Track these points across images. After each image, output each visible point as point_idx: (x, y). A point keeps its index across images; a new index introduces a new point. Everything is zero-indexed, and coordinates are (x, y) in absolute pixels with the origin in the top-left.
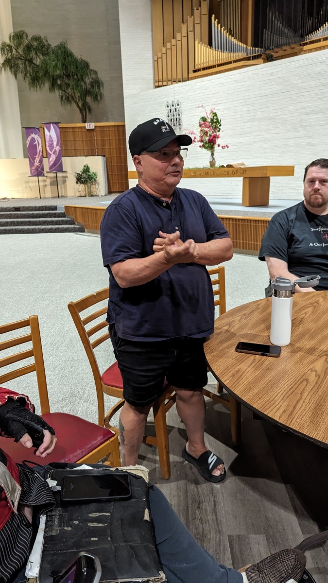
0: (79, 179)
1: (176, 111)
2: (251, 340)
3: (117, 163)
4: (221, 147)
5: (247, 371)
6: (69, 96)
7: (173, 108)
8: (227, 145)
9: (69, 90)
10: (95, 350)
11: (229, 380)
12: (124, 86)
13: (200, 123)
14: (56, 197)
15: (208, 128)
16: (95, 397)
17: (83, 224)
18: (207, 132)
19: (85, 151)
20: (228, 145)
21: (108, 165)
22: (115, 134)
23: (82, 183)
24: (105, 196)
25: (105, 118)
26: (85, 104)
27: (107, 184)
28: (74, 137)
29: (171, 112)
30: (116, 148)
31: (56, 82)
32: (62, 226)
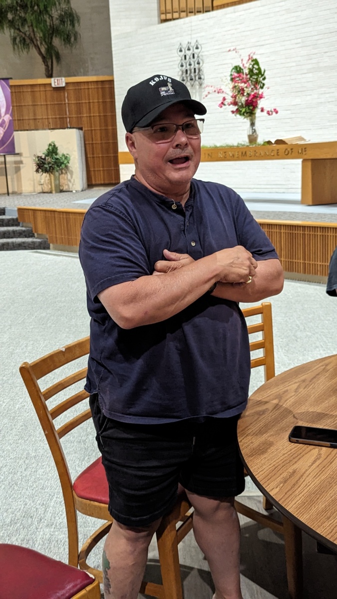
0: (42, 166)
1: (194, 57)
2: (313, 422)
3: (101, 140)
4: (265, 112)
5: (308, 472)
6: (26, 38)
7: (189, 53)
8: (275, 110)
9: (26, 28)
10: (62, 441)
11: (278, 489)
12: (112, 21)
13: (231, 75)
14: (4, 194)
15: (245, 83)
16: (62, 519)
17: (48, 237)
18: (243, 90)
19: (51, 121)
20: (278, 109)
21: (87, 142)
22: (98, 93)
23: (46, 171)
24: (82, 191)
25: (82, 71)
26: (50, 49)
27: (85, 173)
28: (34, 99)
29: (185, 58)
30: (100, 116)
31: (6, 17)
32: (14, 240)
